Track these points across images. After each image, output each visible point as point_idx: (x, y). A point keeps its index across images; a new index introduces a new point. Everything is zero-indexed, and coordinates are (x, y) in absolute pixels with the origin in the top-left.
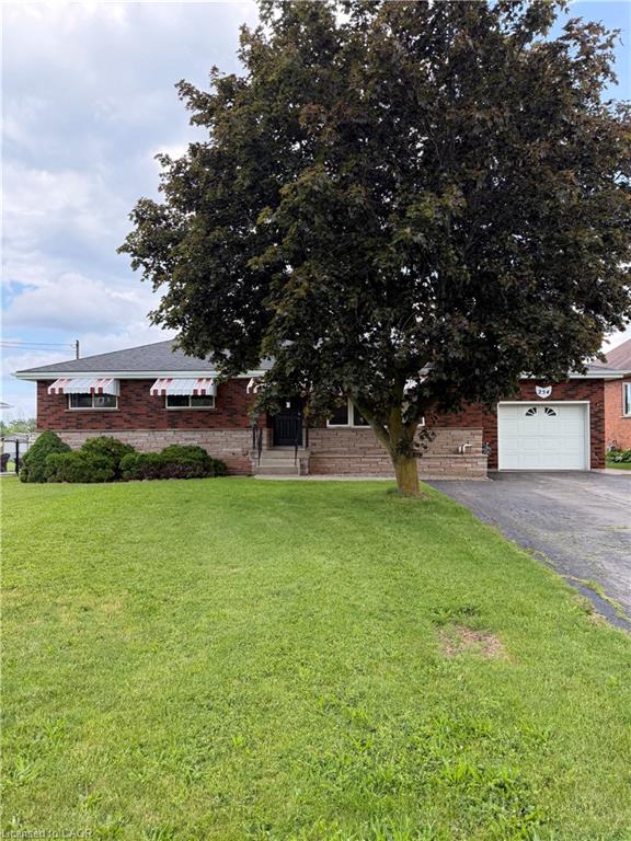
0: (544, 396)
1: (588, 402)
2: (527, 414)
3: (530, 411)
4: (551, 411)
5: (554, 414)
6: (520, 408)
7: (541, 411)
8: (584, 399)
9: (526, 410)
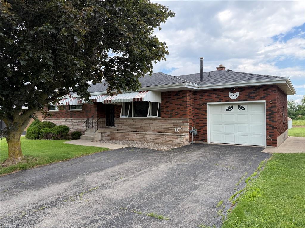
0: (235, 98)
1: (265, 101)
2: (227, 110)
3: (229, 108)
4: (242, 107)
5: (244, 109)
6: (223, 107)
7: (236, 108)
8: (261, 99)
9: (226, 107)
